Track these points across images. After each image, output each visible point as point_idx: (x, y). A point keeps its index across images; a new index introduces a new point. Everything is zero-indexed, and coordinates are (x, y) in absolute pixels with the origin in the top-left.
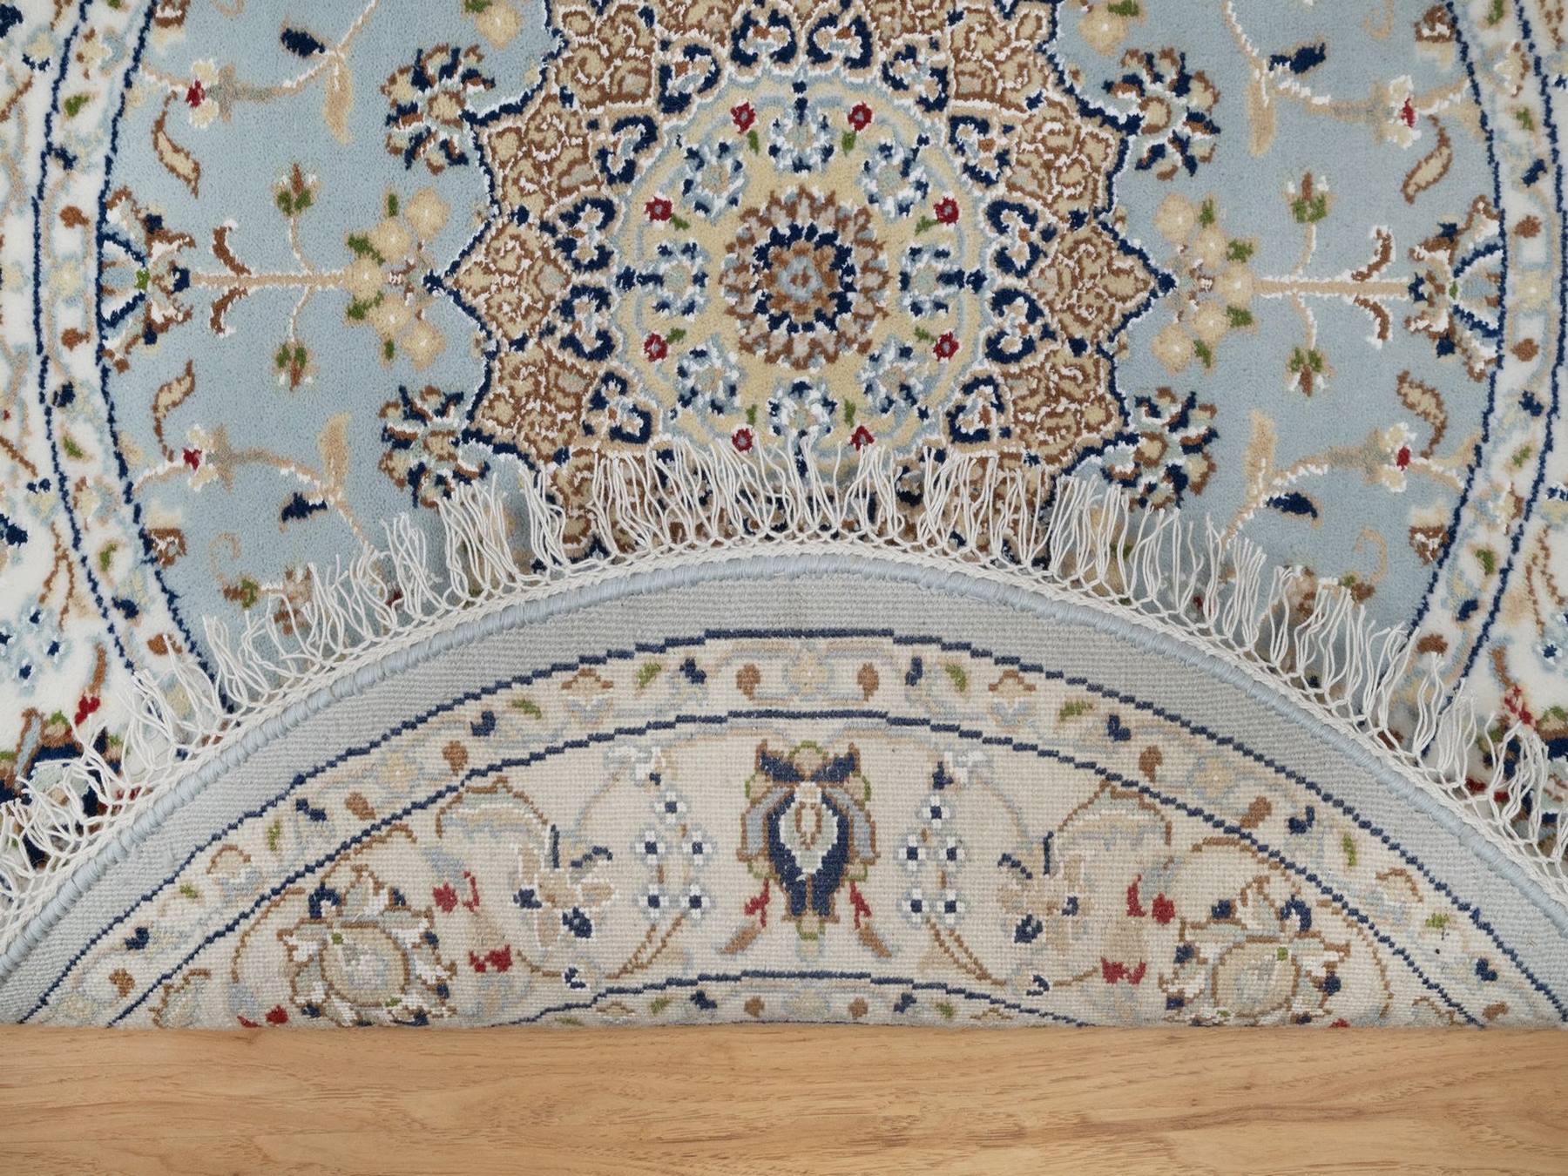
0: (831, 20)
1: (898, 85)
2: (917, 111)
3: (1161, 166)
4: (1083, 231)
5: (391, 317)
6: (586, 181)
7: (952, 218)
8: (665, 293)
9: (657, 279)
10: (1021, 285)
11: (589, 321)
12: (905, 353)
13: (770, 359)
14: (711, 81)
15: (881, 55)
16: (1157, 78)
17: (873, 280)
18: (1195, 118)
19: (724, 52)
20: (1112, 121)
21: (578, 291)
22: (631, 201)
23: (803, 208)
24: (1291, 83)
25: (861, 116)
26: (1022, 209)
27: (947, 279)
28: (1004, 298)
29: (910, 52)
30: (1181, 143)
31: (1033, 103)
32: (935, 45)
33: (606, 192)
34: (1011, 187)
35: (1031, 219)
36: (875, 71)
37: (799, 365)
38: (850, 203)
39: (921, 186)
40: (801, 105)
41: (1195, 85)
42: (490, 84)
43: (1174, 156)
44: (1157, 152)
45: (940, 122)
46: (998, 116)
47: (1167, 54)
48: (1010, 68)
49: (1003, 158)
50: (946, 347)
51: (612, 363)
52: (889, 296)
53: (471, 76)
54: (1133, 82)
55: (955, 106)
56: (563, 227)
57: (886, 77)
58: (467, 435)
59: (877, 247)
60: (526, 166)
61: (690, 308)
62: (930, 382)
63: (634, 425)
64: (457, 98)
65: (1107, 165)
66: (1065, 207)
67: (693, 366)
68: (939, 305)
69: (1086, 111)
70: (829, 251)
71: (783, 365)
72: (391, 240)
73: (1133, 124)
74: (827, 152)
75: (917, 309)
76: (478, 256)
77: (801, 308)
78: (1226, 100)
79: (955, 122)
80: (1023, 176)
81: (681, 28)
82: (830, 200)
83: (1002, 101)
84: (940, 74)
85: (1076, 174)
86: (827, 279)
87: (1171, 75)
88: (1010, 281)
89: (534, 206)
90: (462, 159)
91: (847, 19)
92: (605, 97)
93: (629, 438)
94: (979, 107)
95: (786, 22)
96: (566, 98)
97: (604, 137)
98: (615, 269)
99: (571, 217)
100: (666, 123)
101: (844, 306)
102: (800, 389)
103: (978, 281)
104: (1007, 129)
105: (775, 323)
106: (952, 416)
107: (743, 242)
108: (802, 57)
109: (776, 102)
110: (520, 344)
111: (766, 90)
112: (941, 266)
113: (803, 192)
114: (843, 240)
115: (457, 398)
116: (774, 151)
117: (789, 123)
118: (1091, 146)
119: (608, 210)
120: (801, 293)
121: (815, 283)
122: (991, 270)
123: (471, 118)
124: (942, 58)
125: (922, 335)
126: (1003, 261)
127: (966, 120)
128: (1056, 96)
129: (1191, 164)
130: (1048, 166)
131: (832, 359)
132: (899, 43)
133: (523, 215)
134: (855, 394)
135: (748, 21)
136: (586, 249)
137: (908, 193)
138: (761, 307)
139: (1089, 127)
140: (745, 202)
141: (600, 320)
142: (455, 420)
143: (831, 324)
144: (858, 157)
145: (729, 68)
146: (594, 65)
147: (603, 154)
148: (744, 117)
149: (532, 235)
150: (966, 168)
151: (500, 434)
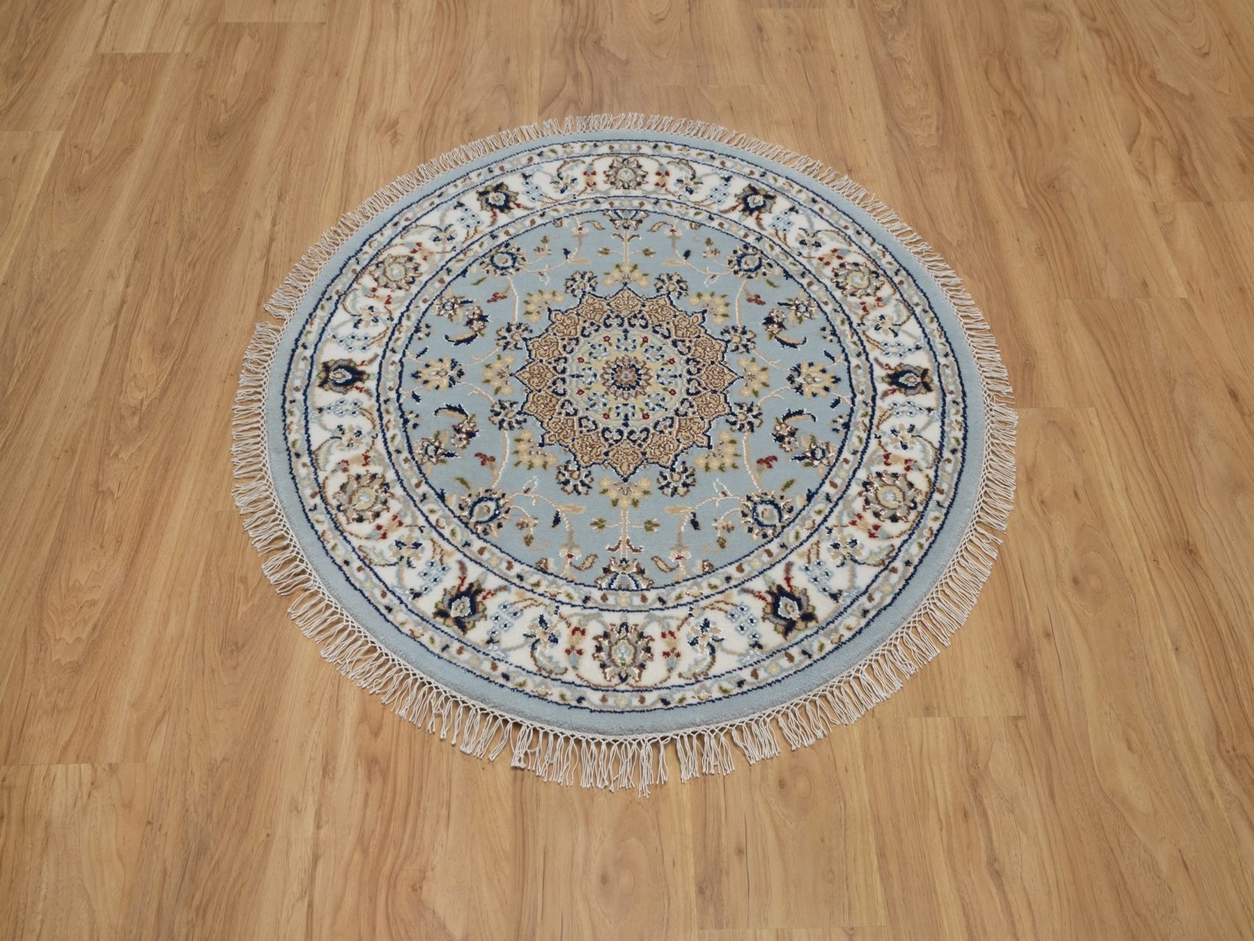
0: (699, 385)
1: (682, 403)
2: (675, 408)
3: (661, 480)
4: (640, 455)
5: (616, 274)
6: (653, 321)
7: (644, 418)
8: (622, 341)
9: (626, 339)
10: (625, 437)
11: (615, 322)
12: (605, 405)
13: (604, 368)
14: (681, 353)
15: (690, 398)
16: (687, 477)
17: (626, 396)
18: (675, 489)
19: (689, 356)
20: (674, 464)
21: (622, 319)
22: (648, 333)
23: (647, 377)
24: (688, 518)
25: (673, 393)
26: (647, 438)
27: (626, 416)
28: (620, 432)
29: (692, 406)
30: (668, 485)
31: (678, 440)
32: (694, 413)
33: (650, 326)
34: (653, 434)
35: (644, 440)
36: (686, 396)
37: (602, 375)
38: (648, 389)
39: (653, 409)
40: (675, 376)
41: (686, 489)
42: (678, 298)
43: (664, 483)
44: (665, 478)
45: (672, 414)
46: (674, 431)
47: (694, 480)
48: (688, 434)
49: (661, 432)
50: (606, 416)
51: (603, 327)
52: (621, 400)
53: (680, 294)
54: (686, 470)
55: (677, 419)
56: (639, 316)
57: (684, 400)
58: (584, 292)
59: (635, 397)
60: (657, 307)
61: (618, 347)
62: (596, 411)
63: (586, 333)
64: (674, 290)
65: (661, 463)
66: (648, 450)
67: (602, 348)
68: (618, 414)
69: (676, 456)
70: (634, 384)
71: (602, 371)
72: (637, 274)
73: (673, 470)
74: (662, 384)
75: (617, 408)
76: (632, 295)
77: (618, 376)
78: (681, 499)
79: (672, 418)
80: (656, 438)
81: (695, 345)
82: (649, 384)
83: (678, 431)
84: (686, 414)
85: (658, 453)
86: (627, 383)
87: (689, 481)
88: (626, 434)
89: (646, 309)
90: (658, 291)
91: (700, 389)
92: (676, 326)
93: (583, 331)
94: (676, 425)
95: (698, 372)
96: (675, 316)
97: (665, 325)
98: (629, 328)
99: (643, 318)
100: (669, 341)
101: (619, 388)
102: (595, 375)
103: (626, 425)
104: (670, 433)
105: (614, 370)
106: (586, 417)
107: (637, 361)
108: (689, 377)
109: (676, 370)
110: (608, 304)
111: (679, 368)
112: (630, 414)
113: (651, 377)
114: (638, 388)
115: (594, 290)
116: (662, 369)
117: (670, 373)
118: (666, 458)
119: (645, 327)
120: (622, 377)
121: (625, 380)
122: (629, 429)
123: (669, 293)
124: (690, 415)
125: (610, 409)
126: (632, 432)
127: (673, 422)
128: (681, 447)
129: (662, 488)
130: (660, 445)
131: (604, 384)
132: (694, 403)
133: (644, 306)
134: (593, 391)
135: (698, 363)
136: (633, 321)
137: (651, 406)
138: (618, 366)
139: (672, 457)
140: (648, 361)
141: (615, 324)
142: (588, 289)
143: (614, 384)
144: (662, 392)
145: (685, 358)
146: (684, 324)
147: (660, 325)
148: (672, 361)
149: (639, 307)
150: (658, 422)
151: (584, 300)
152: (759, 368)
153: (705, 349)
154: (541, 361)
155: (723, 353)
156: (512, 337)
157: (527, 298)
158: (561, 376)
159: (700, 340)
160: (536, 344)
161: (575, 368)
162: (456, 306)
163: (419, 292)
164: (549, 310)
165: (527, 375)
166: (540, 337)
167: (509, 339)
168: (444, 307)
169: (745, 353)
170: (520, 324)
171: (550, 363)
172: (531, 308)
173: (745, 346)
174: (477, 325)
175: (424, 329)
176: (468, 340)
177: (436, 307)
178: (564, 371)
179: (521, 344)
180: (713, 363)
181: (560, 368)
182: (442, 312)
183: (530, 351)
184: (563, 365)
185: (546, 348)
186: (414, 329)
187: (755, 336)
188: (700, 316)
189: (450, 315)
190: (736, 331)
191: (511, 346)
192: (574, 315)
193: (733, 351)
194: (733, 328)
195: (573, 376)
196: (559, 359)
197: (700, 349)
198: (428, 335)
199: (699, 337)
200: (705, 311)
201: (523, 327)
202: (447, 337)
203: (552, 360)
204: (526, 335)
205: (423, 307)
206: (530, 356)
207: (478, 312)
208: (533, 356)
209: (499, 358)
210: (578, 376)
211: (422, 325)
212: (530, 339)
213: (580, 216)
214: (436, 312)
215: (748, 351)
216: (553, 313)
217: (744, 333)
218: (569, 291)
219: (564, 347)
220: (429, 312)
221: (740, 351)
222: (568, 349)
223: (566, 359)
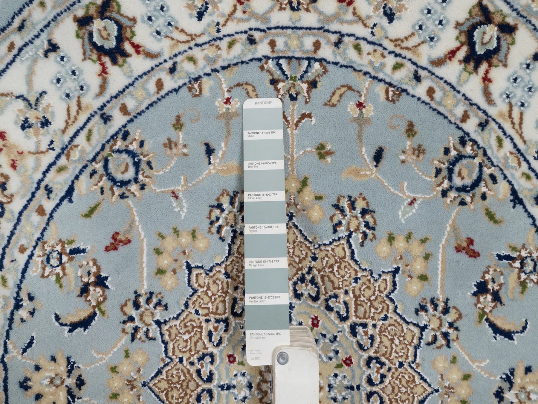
0: (382, 403)
6: (326, 289)
13: (261, 373)
14: (361, 347)
19: (371, 353)
22: (319, 309)
33: (322, 297)
37: (259, 385)
40: (352, 388)
42: (362, 245)
53: (365, 235)
56: (308, 277)
60: (332, 261)
63: (238, 309)
64: (357, 229)
71: (259, 378)
72: (306, 197)
74: (335, 400)
76: (300, 238)
81: (381, 334)
89: (317, 264)
90: (335, 231)
92: (356, 297)
93: (233, 307)
95: (382, 382)
96: (356, 280)
97: (342, 297)
98: (294, 301)
99: (313, 281)
100: (346, 326)
102: (250, 386)
108: (369, 389)
109: (353, 377)
111: (358, 372)
113: (321, 388)
116: (336, 375)
117: (346, 383)
119: (315, 299)
123: (350, 236)
131: (260, 401)
133: (315, 259)
135: (382, 364)
136: (302, 288)
142: (240, 226)
145: (365, 355)
146: (368, 293)
147: (336, 296)
148: (348, 362)
149: (307, 263)
151: (235, 248)
152: (460, 375)
153: (392, 340)
154: (181, 360)
155: (416, 348)
156: (141, 316)
157: (158, 244)
158: (207, 386)
159: (387, 323)
160: (174, 331)
161: (224, 372)
162: (65, 258)
163: (12, 233)
164: (189, 268)
165: (164, 385)
166: (177, 318)
167: (137, 323)
168: (48, 260)
169: (445, 347)
170: (151, 294)
171: (192, 364)
172: (165, 262)
173: (446, 335)
174: (95, 292)
175: (26, 303)
176: (85, 323)
177: (37, 260)
178: (210, 379)
179: (154, 331)
180: (401, 365)
181: (205, 373)
182: (48, 270)
183: (165, 343)
184: (210, 367)
185: (186, 337)
186: (13, 302)
187: (460, 316)
188: (389, 278)
189: (58, 275)
190: (436, 306)
191: (140, 334)
192: (222, 277)
193: (429, 344)
194: (432, 301)
195: (222, 387)
196: (204, 355)
197: (387, 343)
198: (32, 313)
199: (385, 318)
200: (397, 270)
201: (155, 300)
202: (57, 318)
203: (194, 359)
204: (159, 314)
205: (22, 259)
206: (166, 351)
207: (94, 270)
208: (170, 354)
209: (127, 355)
210: (229, 387)
211: (24, 295)
212: (165, 322)
213: (227, 72)
214: (40, 271)
215: (448, 346)
216: (195, 272)
217: (446, 311)
218: (214, 230)
219: (210, 334)
220: (30, 271)
221: (438, 344)
222: (215, 338)
223: (212, 356)
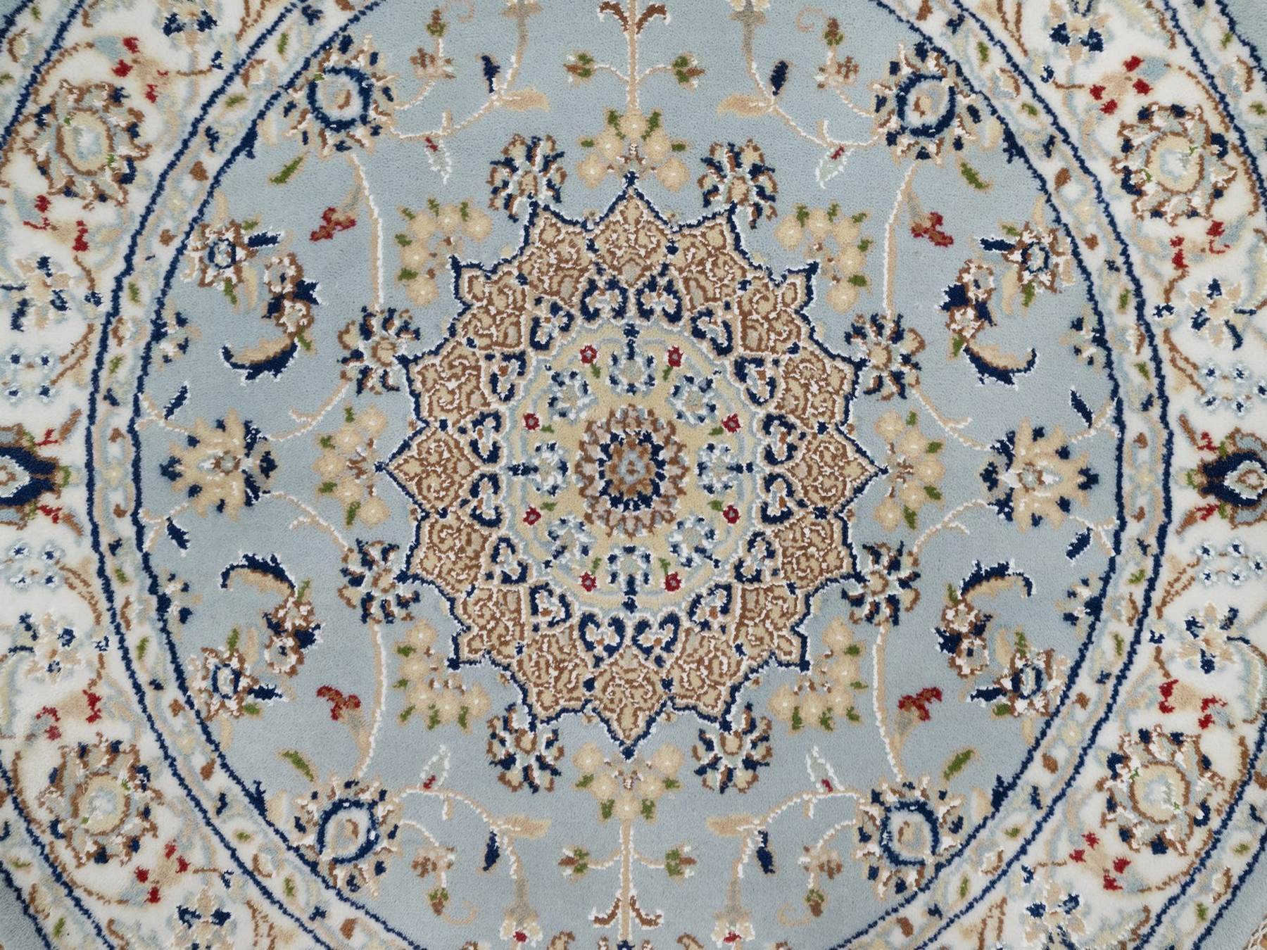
0: (791, 493)
1: (751, 544)
2: (734, 559)
3: (701, 748)
4: (660, 688)
5: (609, 145)
6: (693, 300)
7: (669, 587)
8: (623, 361)
9: (631, 356)
10: (628, 641)
11: (605, 302)
12: (585, 551)
13: (582, 445)
14: (754, 398)
15: (769, 530)
16: (754, 745)
17: (630, 525)
18: (729, 773)
19: (771, 408)
20: (728, 711)
21: (624, 292)
22: (679, 335)
23: (676, 470)
24: (751, 846)
25: (732, 516)
26: (673, 641)
27: (631, 582)
28: (618, 625)
29: (771, 554)
30: (714, 764)
31: (739, 648)
32: (775, 573)
33: (686, 315)
34: (688, 631)
35: (668, 648)
36: (759, 527)
37: (578, 466)
38: (678, 506)
39: (689, 562)
40: (739, 469)
41: (750, 772)
42: (753, 226)
43: (706, 760)
44: (709, 746)
45: (727, 577)
46: (731, 621)
47: (769, 751)
48: (760, 632)
49: (705, 625)
50: (589, 583)
51: (579, 320)
52: (620, 537)
53: (758, 210)
54: (752, 726)
55: (738, 588)
56: (662, 282)
57: (756, 535)
58: (535, 205)
59: (651, 528)
60: (702, 253)
61: (614, 381)
62: (567, 569)
63: (541, 338)
64: (744, 200)
65: (701, 707)
66: (676, 674)
67: (577, 383)
68: (614, 576)
69: (735, 689)
70: (648, 491)
71: (579, 454)
72: (658, 146)
73: (726, 726)
74: (710, 489)
75: (612, 559)
76: (647, 215)
77: (614, 469)
78: (741, 798)
79: (728, 588)
80: (694, 641)
81: (787, 376)
82: (681, 491)
83: (741, 624)
84: (757, 578)
85: (696, 683)
86: (632, 488)
87: (757, 755)
88: (629, 632)
89: (677, 259)
90: (707, 203)
91: (791, 504)
92: (745, 315)
93: (533, 332)
94: (737, 607)
95: (790, 457)
96: (744, 285)
97: (720, 314)
98: (639, 322)
99: (670, 289)
100: (728, 362)
101: (615, 502)
102: (563, 468)
103: (630, 606)
104: (723, 628)
105: (605, 448)
106: (545, 587)
107: (654, 422)
108: (768, 469)
109: (741, 449)
110: (591, 247)
111: (749, 442)
112: (639, 578)
113: (686, 470)
114: (656, 502)
115: (557, 199)
116: (711, 448)
117: (728, 459)
118: (712, 694)
119: (674, 318)
120: (623, 469)
121: (630, 479)
122: (638, 616)
123: (732, 211)
124: (767, 577)
125: (596, 563)
126: (642, 626)
127: (729, 596)
128: (744, 668)
129: (701, 771)
130: (700, 662)
131: (582, 492)
132: (776, 545)
133: (672, 250)
134: (560, 512)
135: (791, 427)
136: (651, 301)
137: (685, 551)
138: (614, 437)
139: (724, 691)
140: (680, 423)
141: (606, 313)
142: (544, 196)
143: (604, 492)
144: (707, 513)
145: (761, 413)
146: (765, 307)
147: (709, 313)
148: (732, 424)
149: (660, 257)
150: (699, 597)
151: (535, 232)
152: (924, 444)
153: (806, 387)
154: (444, 425)
155: (848, 398)
156: (374, 350)
157: (403, 227)
158: (488, 469)
159: (797, 357)
160: (431, 375)
161: (518, 445)
162: (240, 253)
163: (149, 210)
164: (457, 266)
165: (413, 468)
166: (435, 353)
167: (368, 361)
168: (212, 256)
169: (897, 398)
170: (392, 312)
171: (463, 431)
172: (415, 257)
173: (897, 377)
174: (293, 311)
175: (172, 329)
176: (277, 363)
177: (194, 256)
178: (494, 456)
179: (397, 375)
180: (822, 428)
181: (485, 446)
182: (211, 273)
183: (416, 395)
184: (493, 436)
185: (452, 385)
186: (150, 328)
187: (922, 345)
188: (799, 281)
189: (228, 281)
190: (880, 329)
191: (373, 381)
192: (514, 282)
193: (869, 392)
194: (874, 320)
195: (514, 470)
196: (484, 416)
197: (797, 390)
198: (183, 347)
199: (795, 349)
200: (813, 268)
201: (397, 323)
202: (228, 355)
203: (467, 422)
204: (406, 346)
205: (165, 255)
206: (417, 410)
207: (291, 272)
208: (425, 414)
209: (350, 417)
210: (527, 470)
211: (168, 316)
212: (416, 359)
214: (196, 274)
215: (902, 394)
216: (466, 275)
217: (897, 336)
218: (500, 202)
219: (494, 380)
220: (179, 275)
221: (885, 391)
222: (503, 387)
223: (497, 416)
